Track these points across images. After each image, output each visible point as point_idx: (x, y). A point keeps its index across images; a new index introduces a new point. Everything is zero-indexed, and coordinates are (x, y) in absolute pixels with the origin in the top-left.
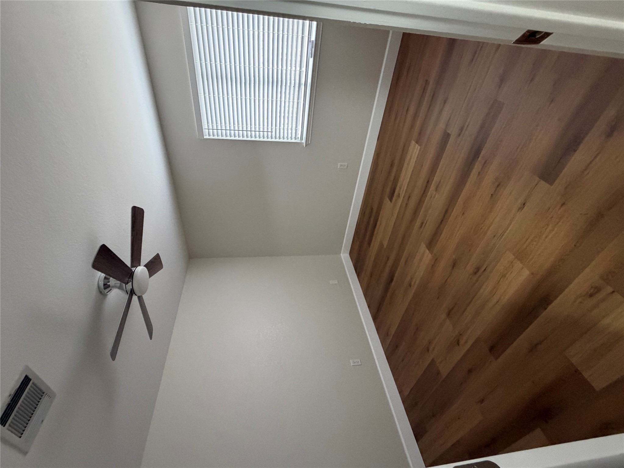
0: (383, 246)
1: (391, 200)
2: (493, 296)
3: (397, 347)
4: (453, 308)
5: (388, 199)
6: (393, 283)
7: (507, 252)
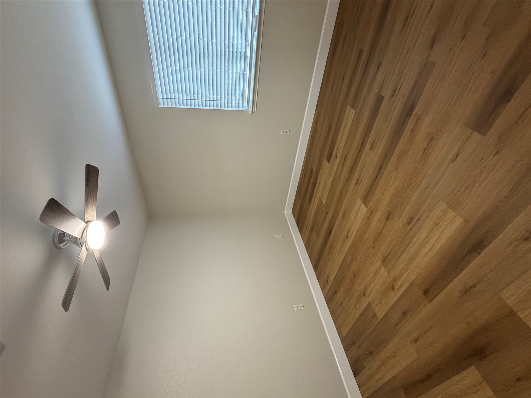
0: (322, 203)
1: (329, 161)
2: (427, 243)
3: (336, 292)
4: (388, 256)
5: (326, 161)
6: (332, 236)
7: (441, 202)
